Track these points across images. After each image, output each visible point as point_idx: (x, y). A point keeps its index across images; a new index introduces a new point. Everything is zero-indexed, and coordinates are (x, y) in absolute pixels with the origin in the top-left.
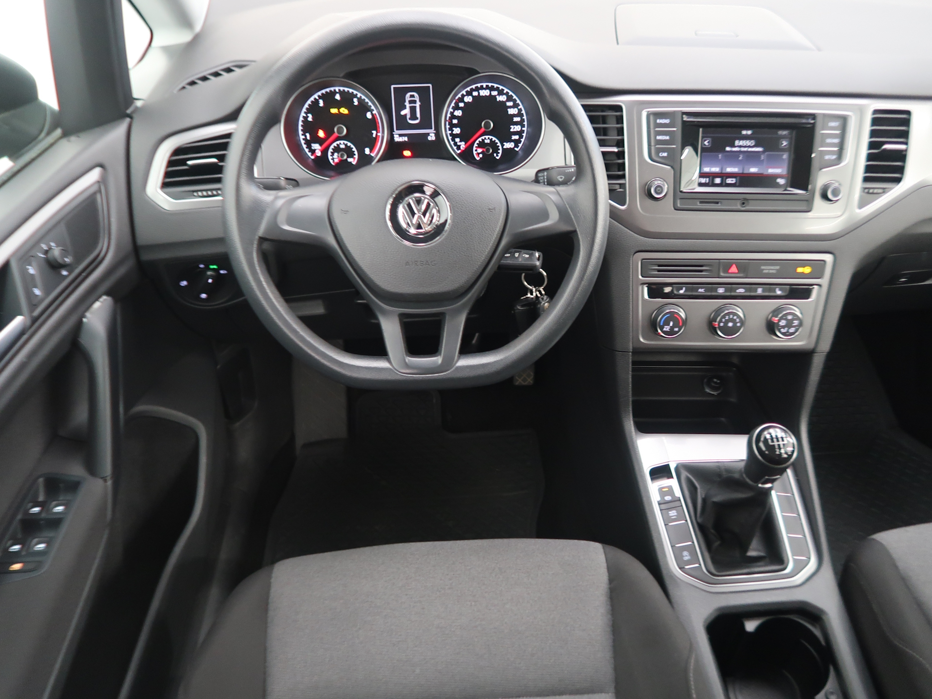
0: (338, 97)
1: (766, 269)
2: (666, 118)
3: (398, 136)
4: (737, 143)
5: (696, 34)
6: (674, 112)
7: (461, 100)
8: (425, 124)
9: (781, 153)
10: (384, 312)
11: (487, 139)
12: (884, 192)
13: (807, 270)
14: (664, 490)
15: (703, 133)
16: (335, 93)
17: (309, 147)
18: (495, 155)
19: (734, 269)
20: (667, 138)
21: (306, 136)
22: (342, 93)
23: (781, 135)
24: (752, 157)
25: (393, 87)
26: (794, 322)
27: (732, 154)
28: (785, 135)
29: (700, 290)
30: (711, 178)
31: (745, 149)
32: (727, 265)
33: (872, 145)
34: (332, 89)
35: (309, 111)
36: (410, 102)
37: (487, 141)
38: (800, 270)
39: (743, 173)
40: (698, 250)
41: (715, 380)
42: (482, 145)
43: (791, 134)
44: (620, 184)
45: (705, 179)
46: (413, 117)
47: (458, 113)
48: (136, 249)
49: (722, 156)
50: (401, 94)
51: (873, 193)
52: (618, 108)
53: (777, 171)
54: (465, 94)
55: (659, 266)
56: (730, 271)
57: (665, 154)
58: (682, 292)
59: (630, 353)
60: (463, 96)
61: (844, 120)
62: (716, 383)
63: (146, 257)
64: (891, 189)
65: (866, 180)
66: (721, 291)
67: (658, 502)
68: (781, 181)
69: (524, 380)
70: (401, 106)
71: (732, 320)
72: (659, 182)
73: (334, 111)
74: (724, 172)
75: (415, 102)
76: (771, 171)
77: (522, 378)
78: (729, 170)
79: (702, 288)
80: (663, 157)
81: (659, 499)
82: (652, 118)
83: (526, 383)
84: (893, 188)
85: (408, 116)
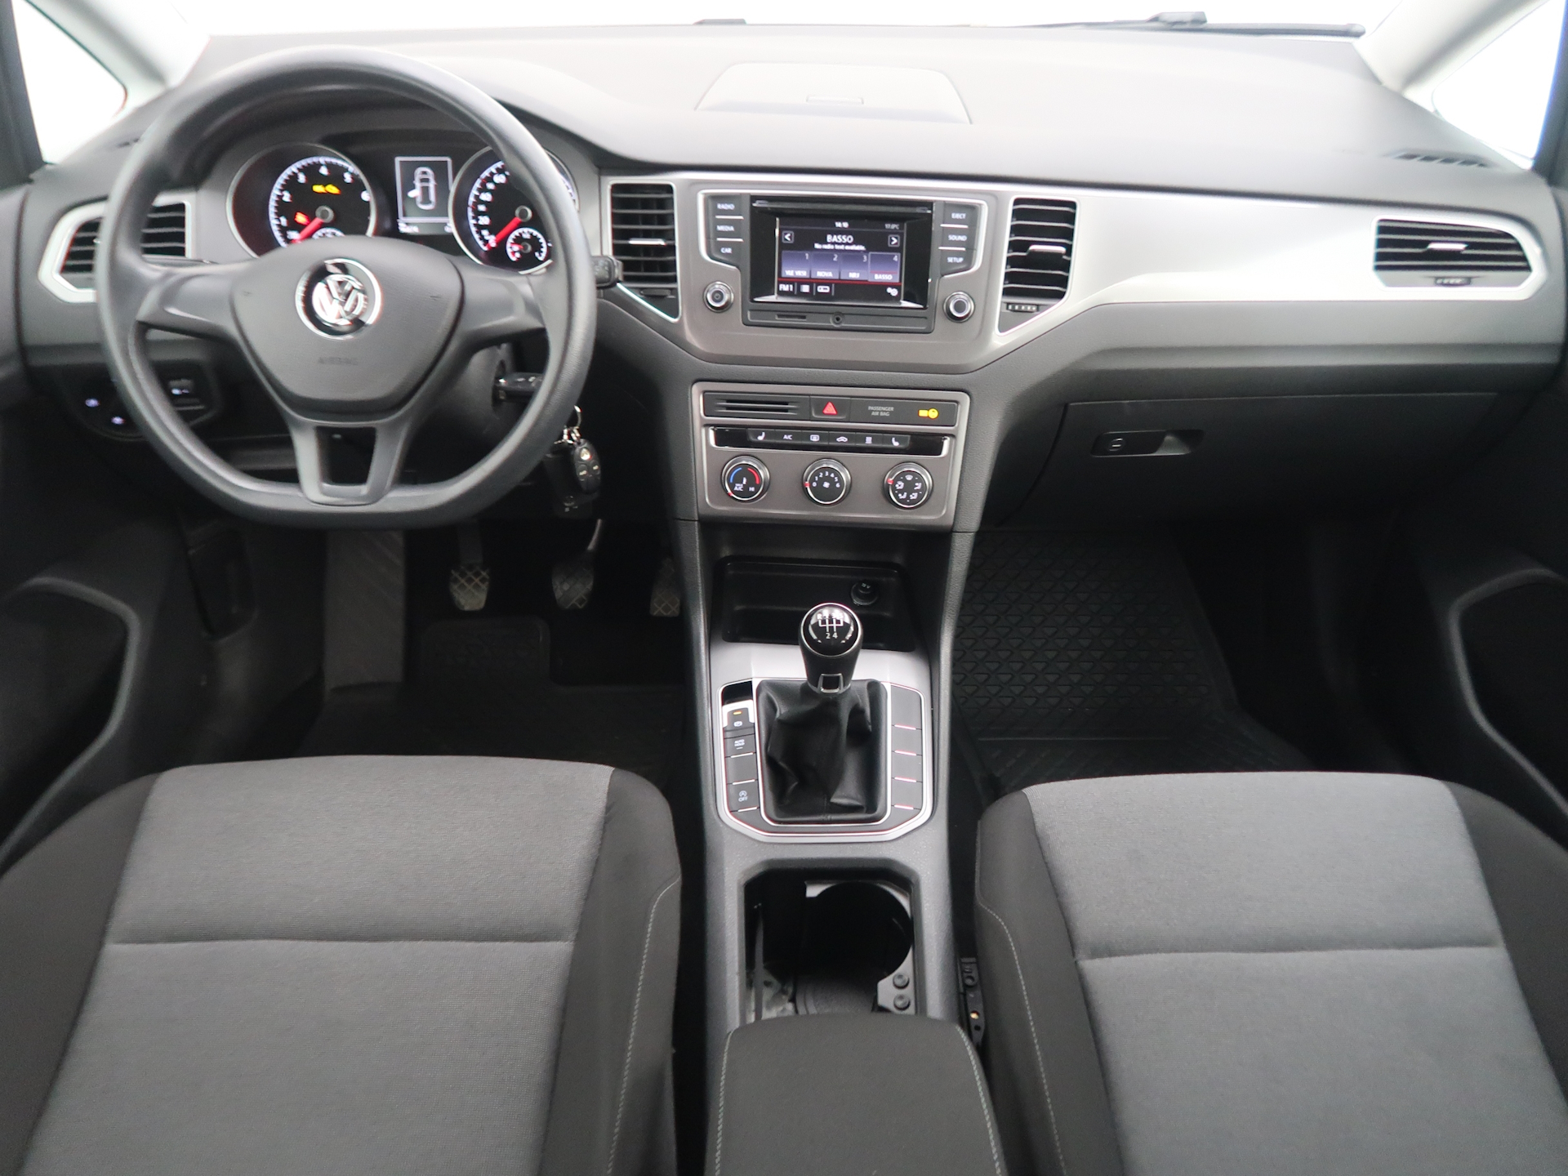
0: (324, 171)
1: (876, 410)
2: (729, 203)
3: (405, 225)
4: (829, 238)
5: (807, 101)
6: (741, 194)
7: (490, 179)
8: (441, 210)
9: (893, 254)
10: (300, 426)
11: (526, 232)
12: (1038, 310)
13: (933, 414)
14: (735, 713)
15: (780, 224)
16: (319, 165)
17: (285, 236)
18: (537, 254)
19: (830, 409)
20: (731, 229)
21: (280, 221)
22: (329, 166)
23: (890, 229)
24: (850, 258)
25: (398, 160)
26: (917, 484)
27: (825, 253)
28: (895, 229)
29: (785, 437)
30: (796, 284)
31: (842, 247)
32: (820, 404)
33: (1013, 246)
34: (315, 159)
35: (285, 188)
36: (423, 180)
37: (526, 236)
38: (923, 413)
39: (840, 279)
40: (780, 381)
41: (864, 585)
42: (519, 240)
43: (901, 228)
44: (671, 289)
45: (787, 286)
46: (426, 200)
47: (487, 197)
48: (23, 350)
49: (809, 256)
50: (409, 169)
51: (1019, 311)
52: (668, 189)
53: (887, 278)
54: (494, 171)
55: (728, 401)
56: (825, 412)
57: (729, 250)
58: (761, 438)
59: (696, 523)
60: (492, 174)
61: (972, 210)
62: (864, 589)
63: (38, 361)
64: (1048, 306)
65: (1007, 292)
66: (815, 438)
67: (723, 728)
68: (893, 292)
69: (667, 609)
70: (409, 185)
71: (828, 479)
72: (722, 287)
73: (318, 188)
74: (813, 276)
75: (427, 180)
76: (879, 277)
77: (663, 605)
78: (821, 274)
79: (788, 434)
80: (727, 254)
81: (726, 724)
82: (710, 202)
83: (669, 614)
84: (1053, 305)
85: (419, 200)
